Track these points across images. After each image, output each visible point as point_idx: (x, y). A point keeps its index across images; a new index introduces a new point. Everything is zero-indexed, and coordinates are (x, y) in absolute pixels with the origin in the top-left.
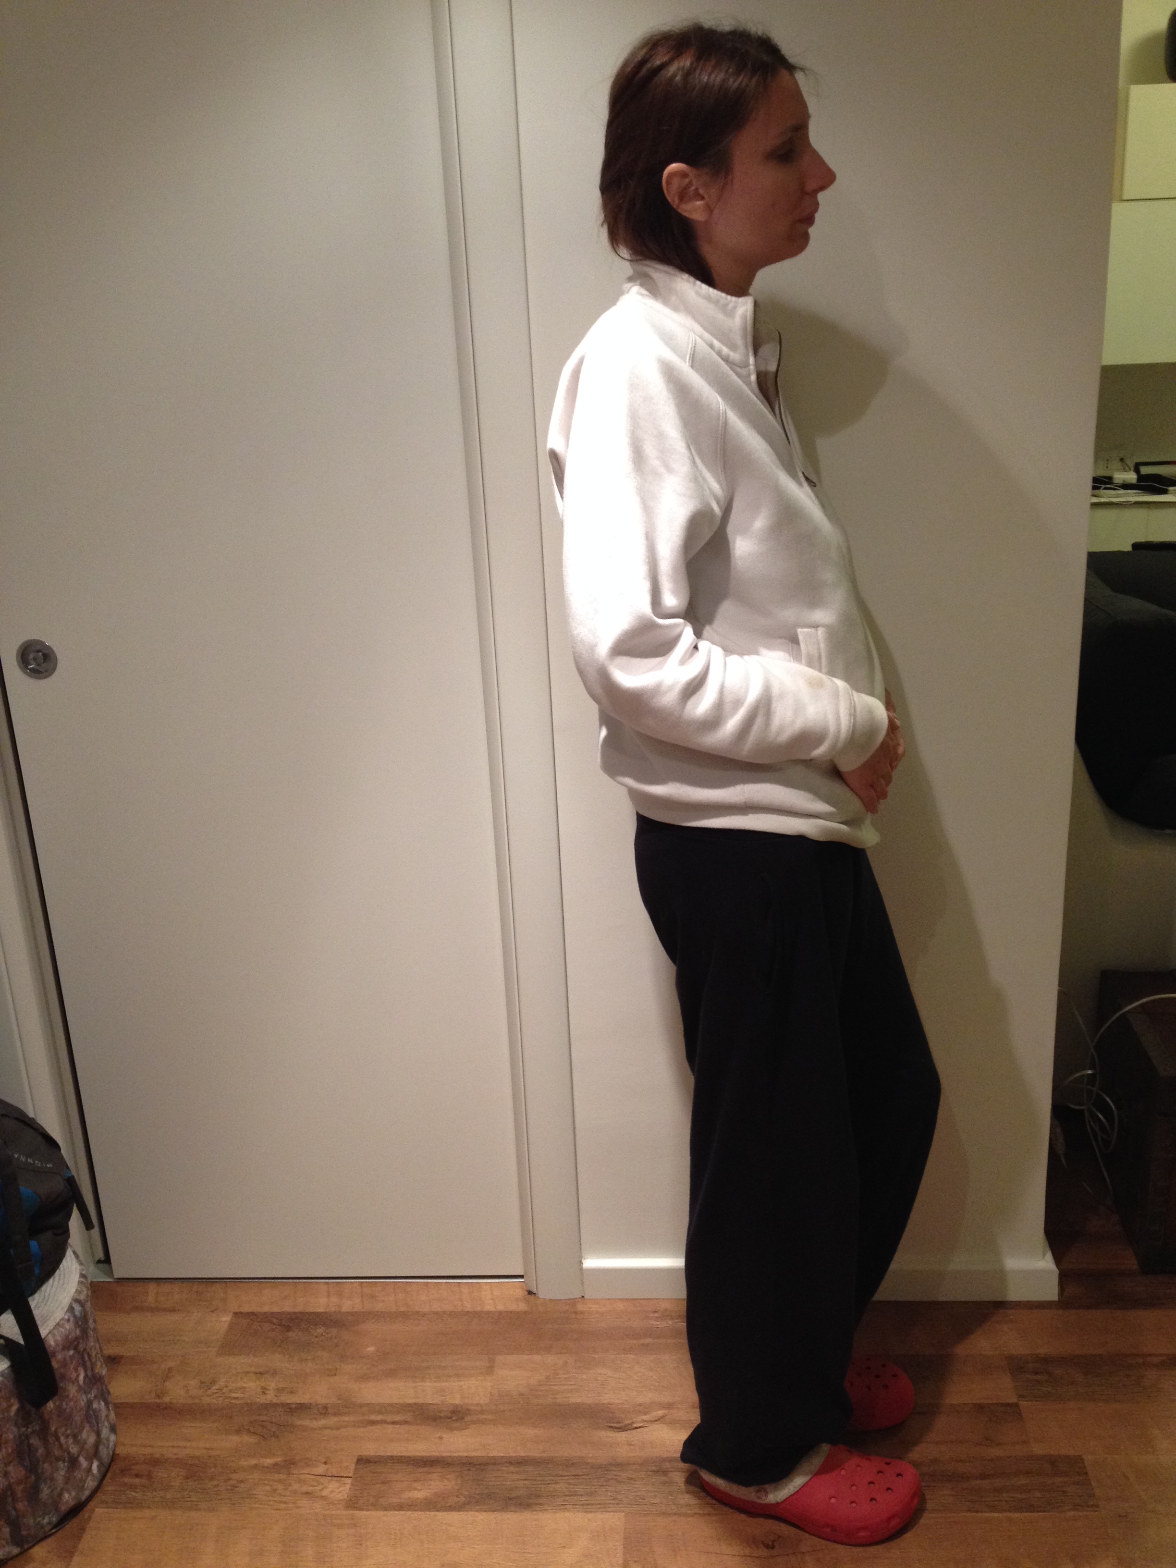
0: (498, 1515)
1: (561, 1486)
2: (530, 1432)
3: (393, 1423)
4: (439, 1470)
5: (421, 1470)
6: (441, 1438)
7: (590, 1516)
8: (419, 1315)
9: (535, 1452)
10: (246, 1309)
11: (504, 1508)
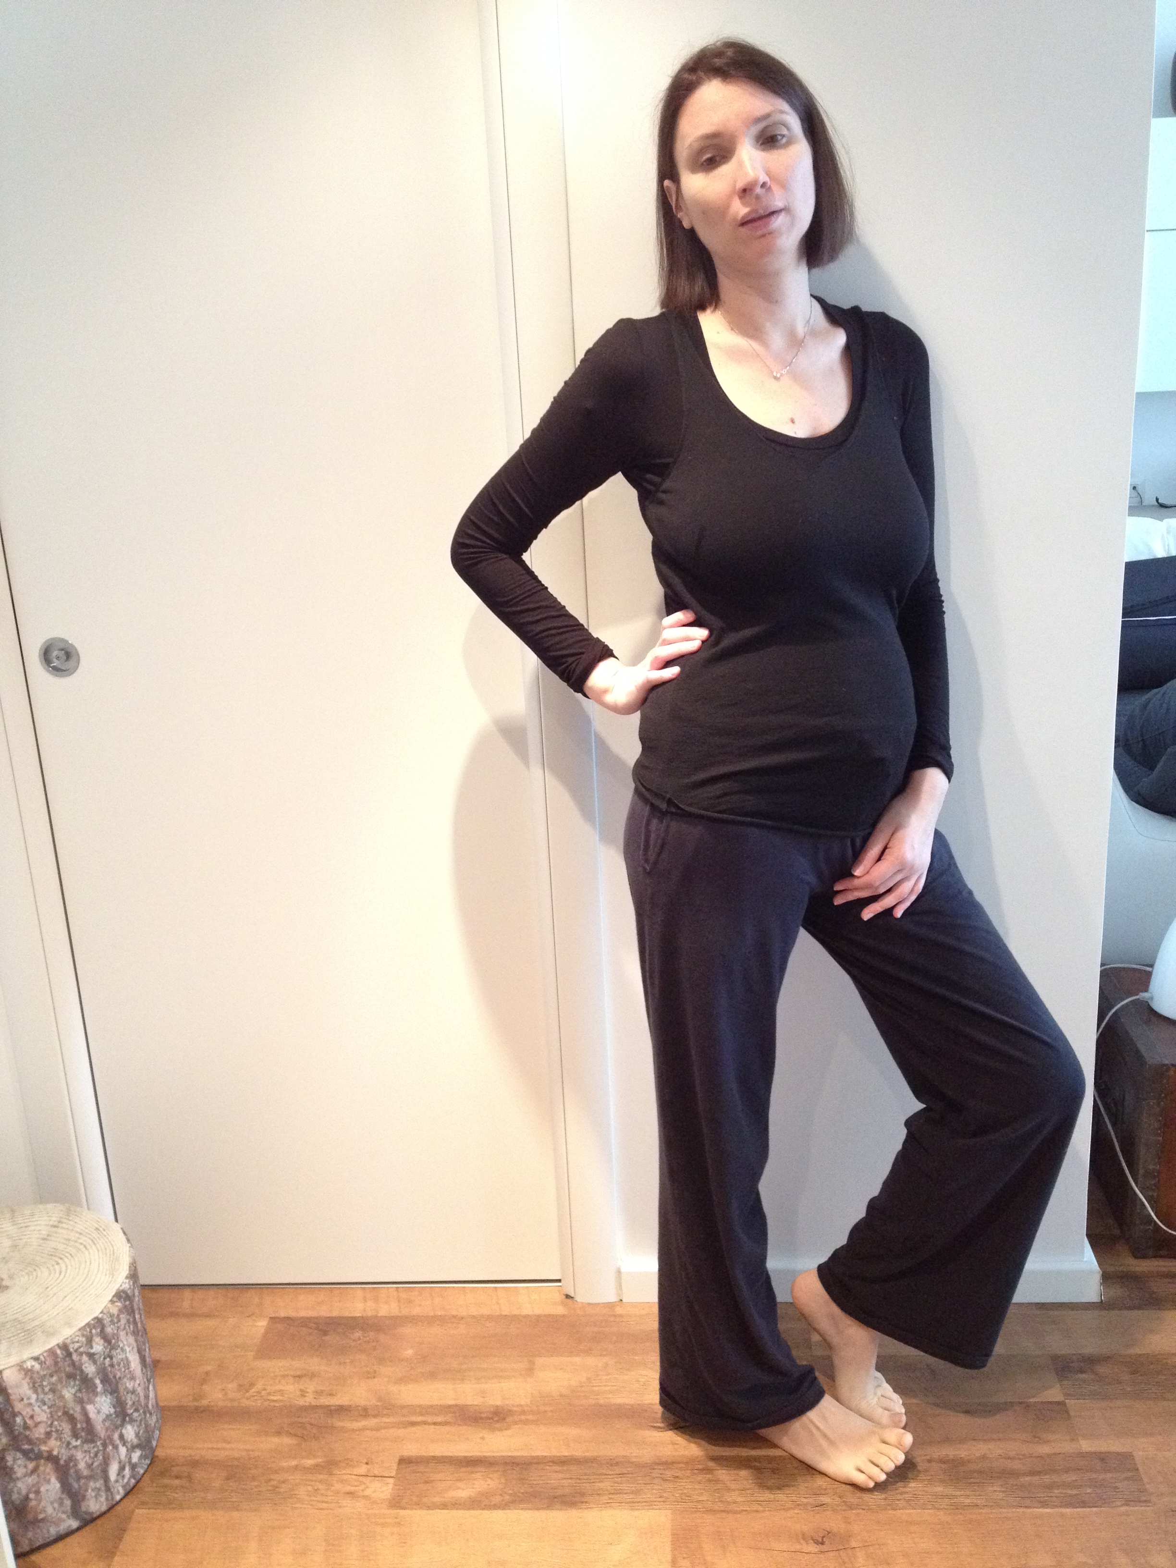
0: (543, 1514)
1: (606, 1485)
2: (573, 1432)
3: (435, 1424)
4: (483, 1469)
5: (463, 1469)
6: (483, 1438)
7: (636, 1513)
8: (457, 1319)
9: (577, 1451)
10: (282, 1314)
11: (549, 1507)
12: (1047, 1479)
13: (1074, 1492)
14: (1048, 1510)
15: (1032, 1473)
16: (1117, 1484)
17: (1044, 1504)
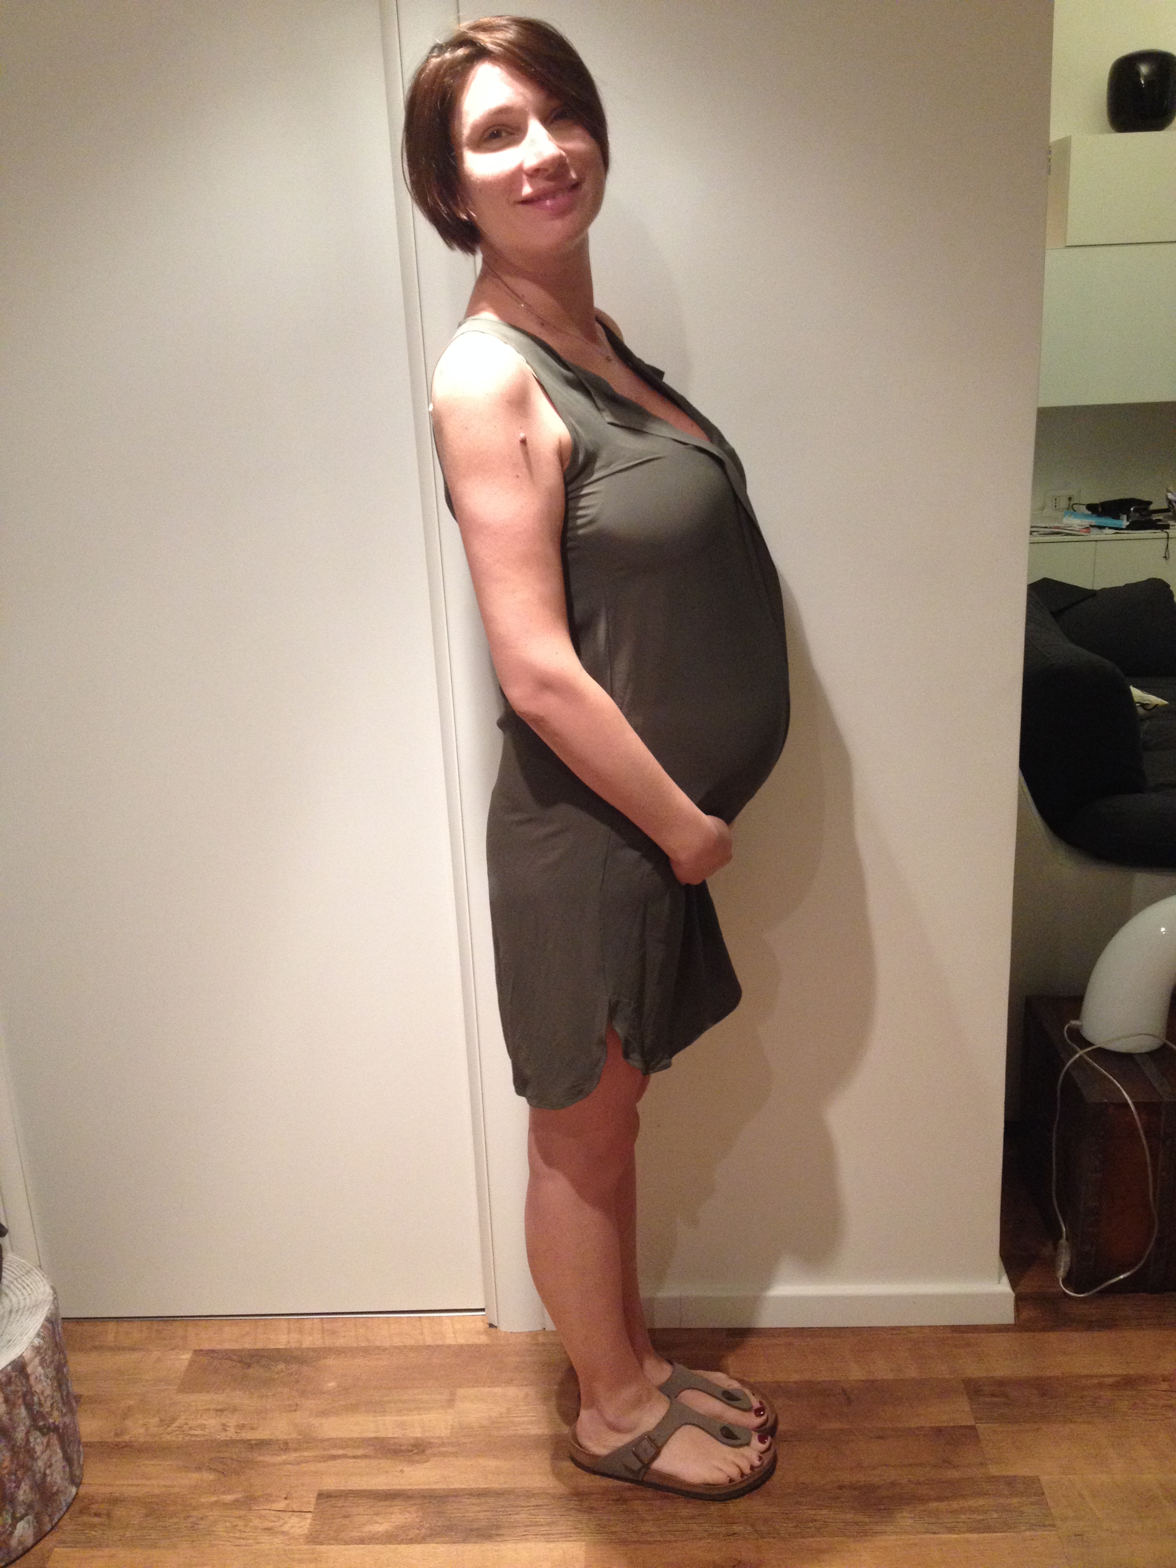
0: (459, 1547)
1: (521, 1517)
2: (491, 1464)
3: (355, 1457)
4: (400, 1503)
5: (382, 1503)
6: (402, 1471)
7: (550, 1546)
8: (380, 1350)
9: (495, 1483)
10: (206, 1346)
11: (466, 1540)
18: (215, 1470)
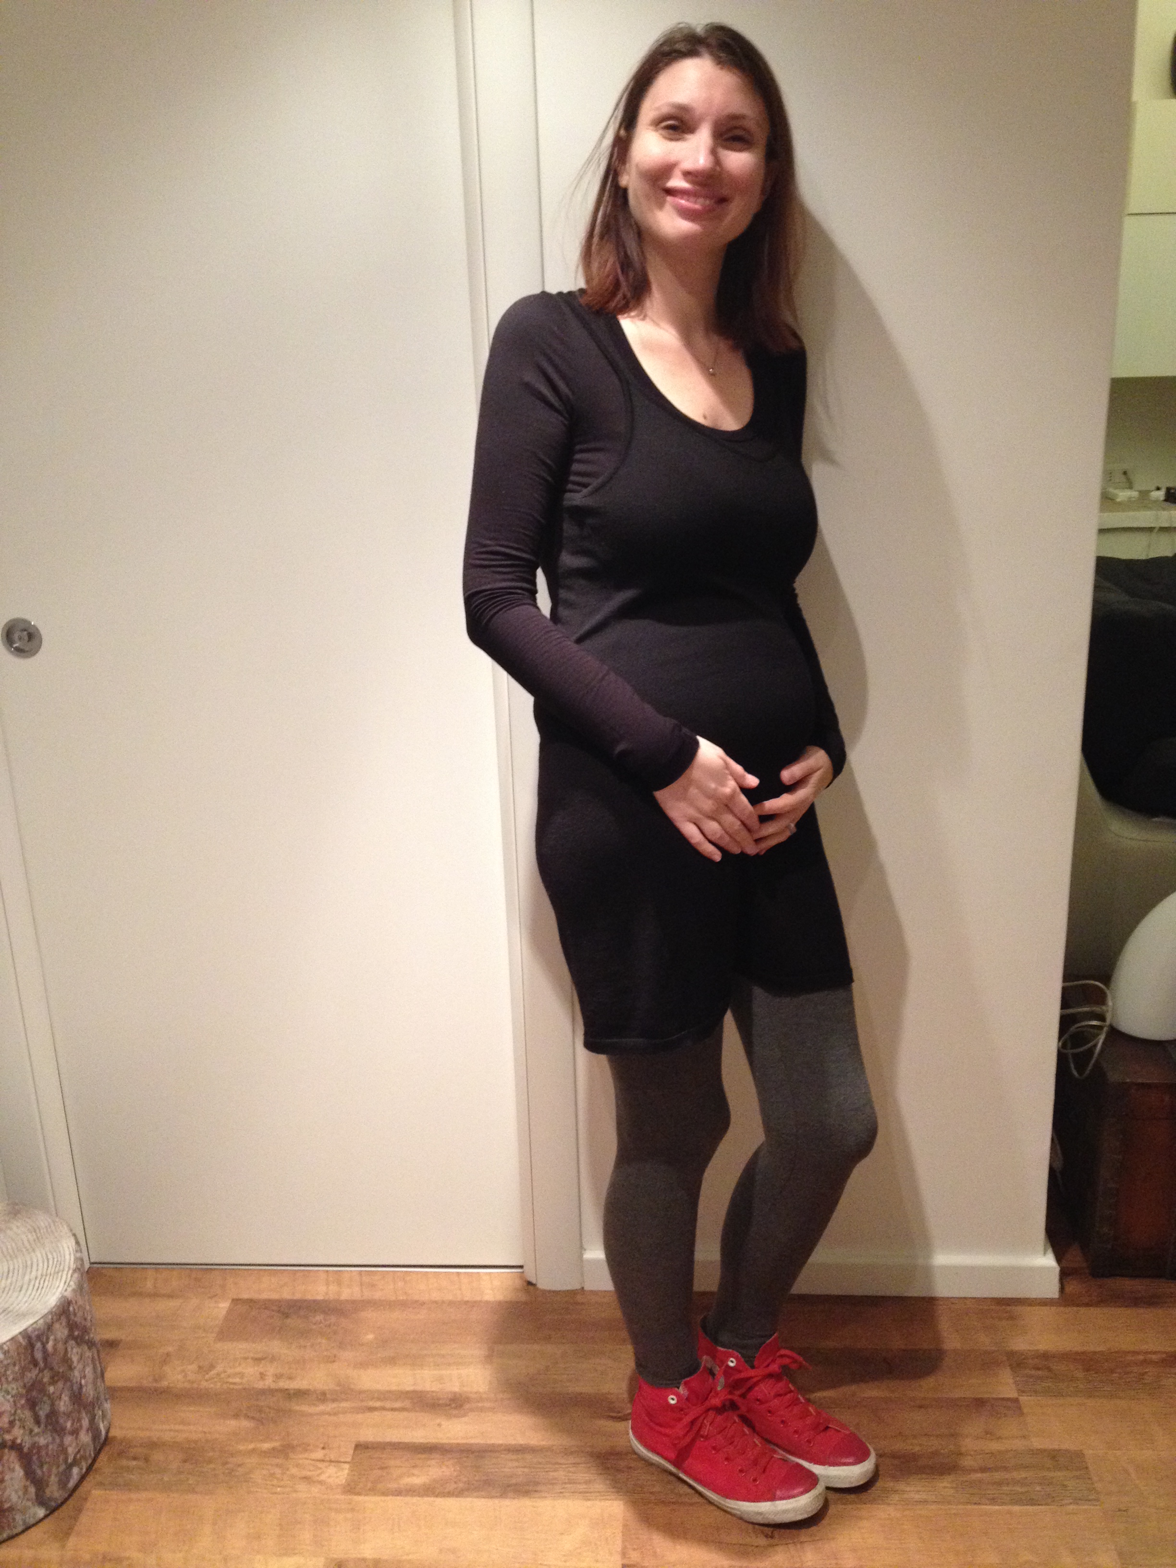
12: (998, 1476)
13: (1023, 1490)
14: (997, 1507)
15: (983, 1470)
16: (1065, 1483)
17: (993, 1501)
18: (253, 1418)
